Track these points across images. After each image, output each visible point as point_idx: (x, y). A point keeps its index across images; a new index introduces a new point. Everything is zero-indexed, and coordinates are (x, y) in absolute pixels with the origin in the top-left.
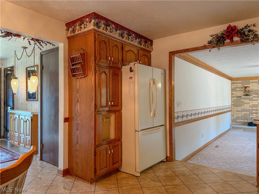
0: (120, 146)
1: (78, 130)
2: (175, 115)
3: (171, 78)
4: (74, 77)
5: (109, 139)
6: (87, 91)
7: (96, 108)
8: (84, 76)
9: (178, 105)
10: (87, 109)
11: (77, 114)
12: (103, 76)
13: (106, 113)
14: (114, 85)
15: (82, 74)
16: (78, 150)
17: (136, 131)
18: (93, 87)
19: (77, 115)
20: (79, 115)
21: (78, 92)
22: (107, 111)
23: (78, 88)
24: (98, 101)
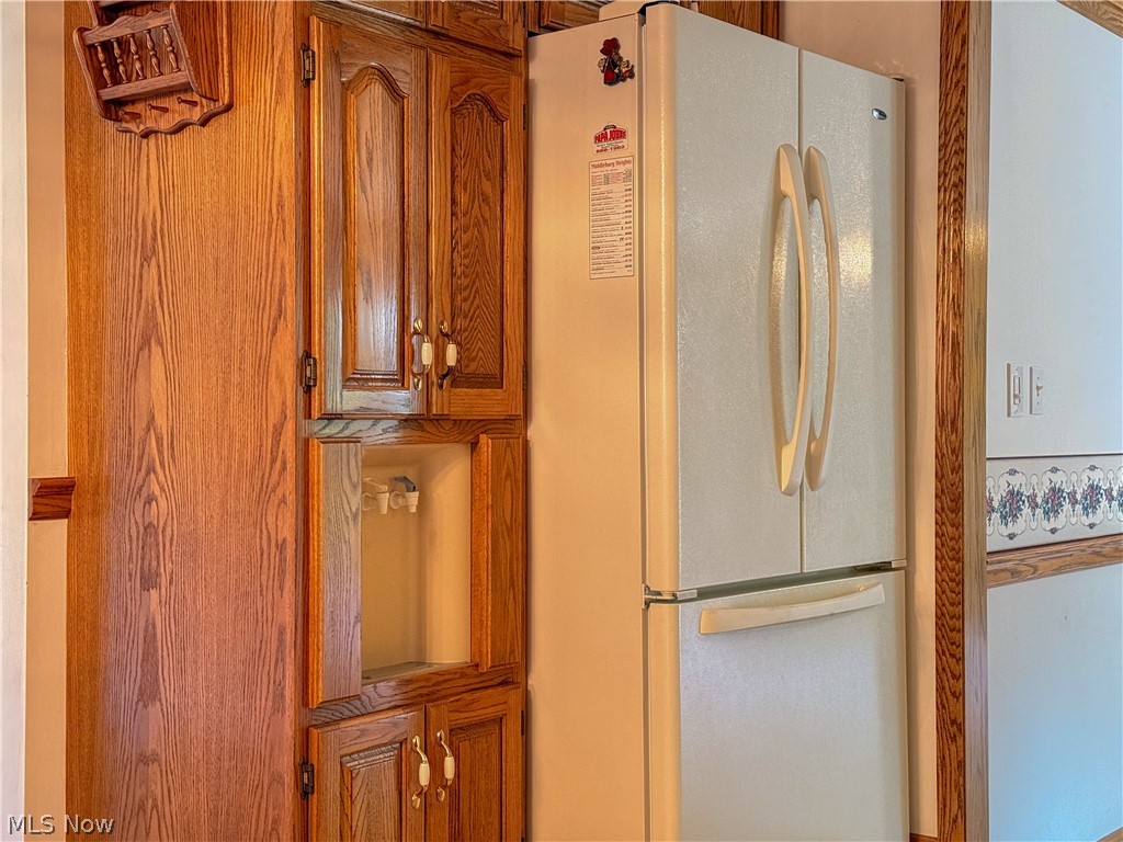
0: (512, 727)
1: (156, 585)
2: (989, 483)
3: (962, 151)
4: (117, 120)
5: (420, 664)
6: (232, 241)
7: (308, 390)
8: (208, 107)
9: (1012, 397)
10: (235, 399)
11: (144, 441)
12: (371, 107)
13: (391, 437)
14: (463, 199)
15: (186, 88)
16: (155, 758)
17: (653, 598)
18: (280, 205)
19: (141, 458)
20: (160, 453)
21: (154, 251)
22: (407, 421)
23: (149, 222)
24: (330, 324)
